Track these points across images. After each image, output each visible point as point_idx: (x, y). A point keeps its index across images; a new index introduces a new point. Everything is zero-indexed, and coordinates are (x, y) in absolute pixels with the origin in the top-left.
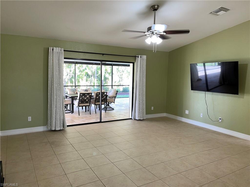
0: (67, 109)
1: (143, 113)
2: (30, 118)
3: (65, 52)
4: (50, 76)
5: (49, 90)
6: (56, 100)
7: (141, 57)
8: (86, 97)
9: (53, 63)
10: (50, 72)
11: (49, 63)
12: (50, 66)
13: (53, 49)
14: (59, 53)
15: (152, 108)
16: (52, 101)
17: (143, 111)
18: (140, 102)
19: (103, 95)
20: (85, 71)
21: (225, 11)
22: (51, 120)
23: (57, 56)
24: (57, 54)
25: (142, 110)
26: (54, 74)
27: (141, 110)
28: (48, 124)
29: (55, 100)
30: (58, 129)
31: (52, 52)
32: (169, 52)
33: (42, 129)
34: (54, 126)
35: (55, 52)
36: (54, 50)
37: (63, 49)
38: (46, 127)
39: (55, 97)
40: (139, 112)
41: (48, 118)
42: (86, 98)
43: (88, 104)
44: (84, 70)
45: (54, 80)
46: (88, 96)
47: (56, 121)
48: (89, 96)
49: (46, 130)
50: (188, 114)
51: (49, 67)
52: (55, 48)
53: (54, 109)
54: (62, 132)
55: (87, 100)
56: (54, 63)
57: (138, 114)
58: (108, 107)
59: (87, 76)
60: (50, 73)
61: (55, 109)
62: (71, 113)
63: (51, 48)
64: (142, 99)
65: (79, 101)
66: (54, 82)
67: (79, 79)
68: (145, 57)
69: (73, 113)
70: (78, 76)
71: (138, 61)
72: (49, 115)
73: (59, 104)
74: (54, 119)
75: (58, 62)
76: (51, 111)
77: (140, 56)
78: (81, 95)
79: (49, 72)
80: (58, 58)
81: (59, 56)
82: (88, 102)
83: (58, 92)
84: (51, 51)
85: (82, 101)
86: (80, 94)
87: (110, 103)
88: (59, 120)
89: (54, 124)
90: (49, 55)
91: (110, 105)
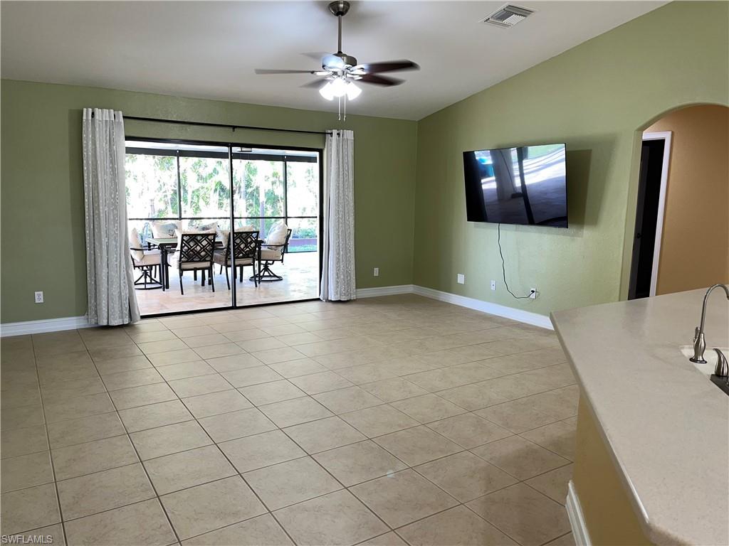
0: (151, 279)
1: (349, 284)
2: (39, 295)
3: (128, 120)
4: (88, 184)
5: (87, 222)
6: (108, 247)
7: (338, 134)
8: (198, 245)
9: (95, 150)
10: (88, 173)
11: (84, 150)
12: (87, 157)
13: (93, 114)
14: (111, 125)
15: (376, 270)
16: (97, 251)
17: (349, 278)
18: (339, 254)
19: (249, 240)
20: (213, 179)
21: (524, 16)
22: (96, 301)
23: (106, 130)
24: (106, 126)
25: (344, 276)
26: (100, 179)
27: (342, 277)
28: (89, 311)
29: (104, 247)
30: (115, 322)
31: (90, 121)
32: (419, 121)
33: (75, 325)
34: (106, 315)
35: (100, 121)
36: (97, 117)
37: (121, 112)
38: (84, 319)
39: (104, 240)
40: (338, 282)
41: (89, 295)
42: (198, 248)
43: (207, 264)
44: (211, 176)
45: (100, 195)
46: (204, 243)
47: (110, 302)
48: (208, 243)
49: (85, 325)
50: (463, 283)
51: (85, 162)
52: (100, 110)
53: (102, 272)
54: (127, 330)
55: (203, 254)
56: (98, 149)
57: (335, 285)
58: (266, 274)
59: (222, 193)
60: (88, 177)
61: (105, 270)
62: (162, 290)
63: (87, 111)
64: (344, 245)
65: (181, 256)
66: (101, 201)
67: (198, 201)
68: (349, 134)
69: (168, 288)
70: (193, 192)
71: (331, 145)
72: (91, 287)
73: (116, 258)
74: (104, 296)
75: (108, 147)
76: (95, 277)
77: (335, 132)
78: (185, 238)
79: (85, 175)
80: (108, 138)
81: (111, 132)
82: (207, 259)
83: (111, 227)
84: (87, 120)
85: (189, 257)
86: (183, 236)
87: (271, 262)
88: (117, 298)
89: (105, 309)
90: (84, 129)
91: (270, 267)
